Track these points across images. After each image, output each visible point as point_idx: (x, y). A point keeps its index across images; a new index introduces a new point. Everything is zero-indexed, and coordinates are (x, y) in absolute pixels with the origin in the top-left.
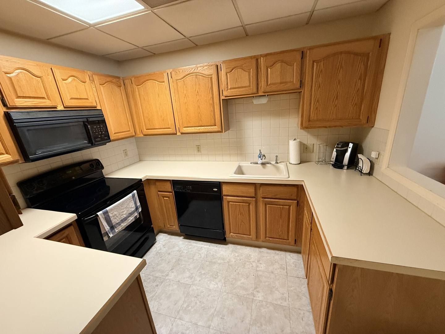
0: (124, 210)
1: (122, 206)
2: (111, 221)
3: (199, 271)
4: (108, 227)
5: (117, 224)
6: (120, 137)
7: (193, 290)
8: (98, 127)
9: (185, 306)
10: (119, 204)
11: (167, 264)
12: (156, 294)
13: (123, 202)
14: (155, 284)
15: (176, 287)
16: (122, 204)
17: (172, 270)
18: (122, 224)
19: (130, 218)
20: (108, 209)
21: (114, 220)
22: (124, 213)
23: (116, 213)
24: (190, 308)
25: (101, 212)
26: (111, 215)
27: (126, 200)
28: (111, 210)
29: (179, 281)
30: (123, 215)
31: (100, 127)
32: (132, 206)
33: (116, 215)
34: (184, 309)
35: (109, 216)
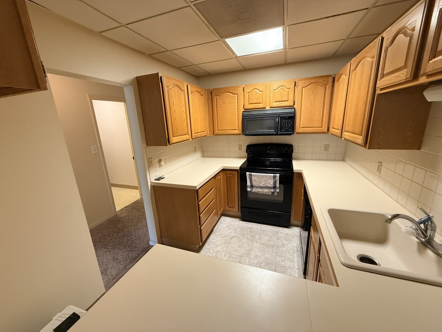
0: (263, 181)
1: (262, 178)
2: (252, 181)
3: (263, 262)
4: (249, 184)
5: (256, 186)
6: (306, 131)
7: (245, 259)
8: (287, 121)
9: (233, 256)
10: (260, 175)
11: (267, 240)
12: (241, 240)
13: (264, 176)
14: (249, 237)
15: (247, 248)
16: (262, 177)
17: (262, 243)
18: (258, 189)
19: (266, 189)
20: (252, 173)
21: (254, 183)
22: (263, 183)
23: (256, 179)
24: (232, 259)
25: (248, 173)
26: (253, 178)
27: (267, 176)
28: (254, 175)
29: (252, 250)
30: (261, 183)
31: (288, 122)
32: (271, 182)
33: (256, 180)
34: (231, 256)
35: (252, 178)
